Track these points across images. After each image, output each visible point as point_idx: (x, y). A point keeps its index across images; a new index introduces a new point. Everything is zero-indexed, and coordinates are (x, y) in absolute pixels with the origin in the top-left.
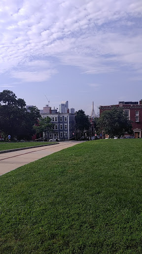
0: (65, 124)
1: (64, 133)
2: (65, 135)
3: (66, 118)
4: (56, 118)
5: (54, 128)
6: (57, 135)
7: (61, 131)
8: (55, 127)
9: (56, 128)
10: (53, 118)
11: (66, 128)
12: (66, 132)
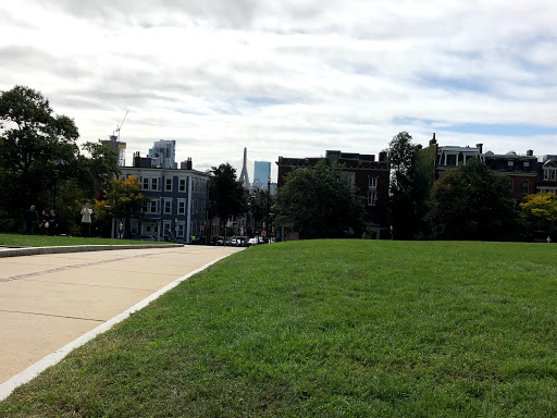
0: (180, 200)
1: (174, 225)
2: (177, 229)
3: (183, 182)
4: (154, 180)
5: (145, 209)
6: (153, 229)
7: (167, 217)
8: (150, 206)
9: (153, 210)
10: (146, 180)
11: (181, 210)
12: (183, 223)
